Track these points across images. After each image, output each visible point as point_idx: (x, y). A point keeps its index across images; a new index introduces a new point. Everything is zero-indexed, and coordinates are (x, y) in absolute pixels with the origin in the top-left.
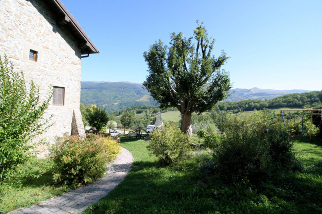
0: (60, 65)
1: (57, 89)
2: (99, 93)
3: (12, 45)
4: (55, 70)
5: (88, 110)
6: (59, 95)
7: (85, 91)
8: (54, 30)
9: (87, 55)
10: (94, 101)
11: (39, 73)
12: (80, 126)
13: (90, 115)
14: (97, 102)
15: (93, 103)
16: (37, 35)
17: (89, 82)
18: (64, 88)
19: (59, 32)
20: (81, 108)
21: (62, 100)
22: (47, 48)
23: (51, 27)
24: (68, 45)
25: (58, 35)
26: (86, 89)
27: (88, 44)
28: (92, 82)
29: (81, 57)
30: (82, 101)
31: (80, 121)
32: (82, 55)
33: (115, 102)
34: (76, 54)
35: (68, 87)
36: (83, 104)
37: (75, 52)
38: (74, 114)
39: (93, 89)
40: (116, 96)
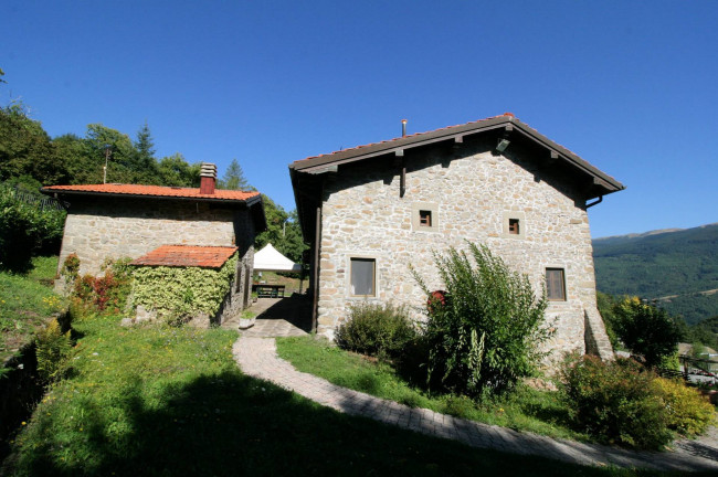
0: (552, 232)
1: (552, 273)
2: (646, 265)
3: (490, 220)
4: (545, 241)
5: (617, 310)
6: (557, 282)
7: (606, 260)
8: (537, 180)
9: (597, 199)
10: (635, 286)
11: (524, 251)
12: (603, 345)
13: (625, 322)
14: (642, 289)
15: (630, 292)
16: (515, 196)
17: (613, 238)
18: (563, 269)
19: (544, 180)
20: (600, 304)
21: (561, 291)
22: (530, 210)
23: (530, 176)
24: (560, 194)
25: (543, 184)
26: (606, 256)
27: (597, 181)
28: (619, 238)
29: (585, 208)
30: (599, 287)
31: (600, 333)
32: (588, 202)
33: (708, 288)
34: (576, 205)
35: (569, 267)
36: (603, 295)
37: (573, 202)
38: (586, 317)
39: (627, 256)
40: (705, 268)
